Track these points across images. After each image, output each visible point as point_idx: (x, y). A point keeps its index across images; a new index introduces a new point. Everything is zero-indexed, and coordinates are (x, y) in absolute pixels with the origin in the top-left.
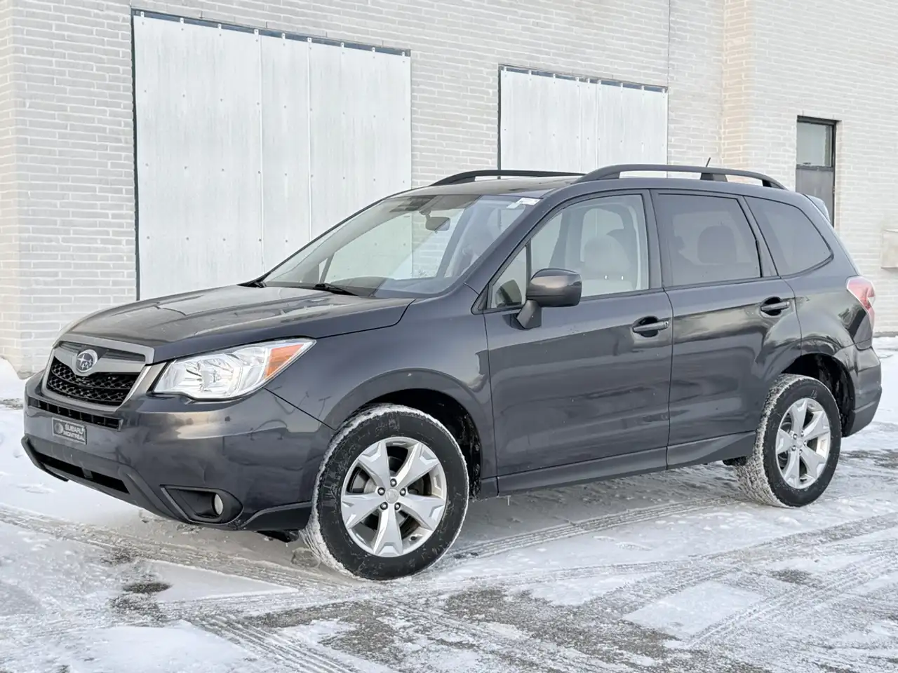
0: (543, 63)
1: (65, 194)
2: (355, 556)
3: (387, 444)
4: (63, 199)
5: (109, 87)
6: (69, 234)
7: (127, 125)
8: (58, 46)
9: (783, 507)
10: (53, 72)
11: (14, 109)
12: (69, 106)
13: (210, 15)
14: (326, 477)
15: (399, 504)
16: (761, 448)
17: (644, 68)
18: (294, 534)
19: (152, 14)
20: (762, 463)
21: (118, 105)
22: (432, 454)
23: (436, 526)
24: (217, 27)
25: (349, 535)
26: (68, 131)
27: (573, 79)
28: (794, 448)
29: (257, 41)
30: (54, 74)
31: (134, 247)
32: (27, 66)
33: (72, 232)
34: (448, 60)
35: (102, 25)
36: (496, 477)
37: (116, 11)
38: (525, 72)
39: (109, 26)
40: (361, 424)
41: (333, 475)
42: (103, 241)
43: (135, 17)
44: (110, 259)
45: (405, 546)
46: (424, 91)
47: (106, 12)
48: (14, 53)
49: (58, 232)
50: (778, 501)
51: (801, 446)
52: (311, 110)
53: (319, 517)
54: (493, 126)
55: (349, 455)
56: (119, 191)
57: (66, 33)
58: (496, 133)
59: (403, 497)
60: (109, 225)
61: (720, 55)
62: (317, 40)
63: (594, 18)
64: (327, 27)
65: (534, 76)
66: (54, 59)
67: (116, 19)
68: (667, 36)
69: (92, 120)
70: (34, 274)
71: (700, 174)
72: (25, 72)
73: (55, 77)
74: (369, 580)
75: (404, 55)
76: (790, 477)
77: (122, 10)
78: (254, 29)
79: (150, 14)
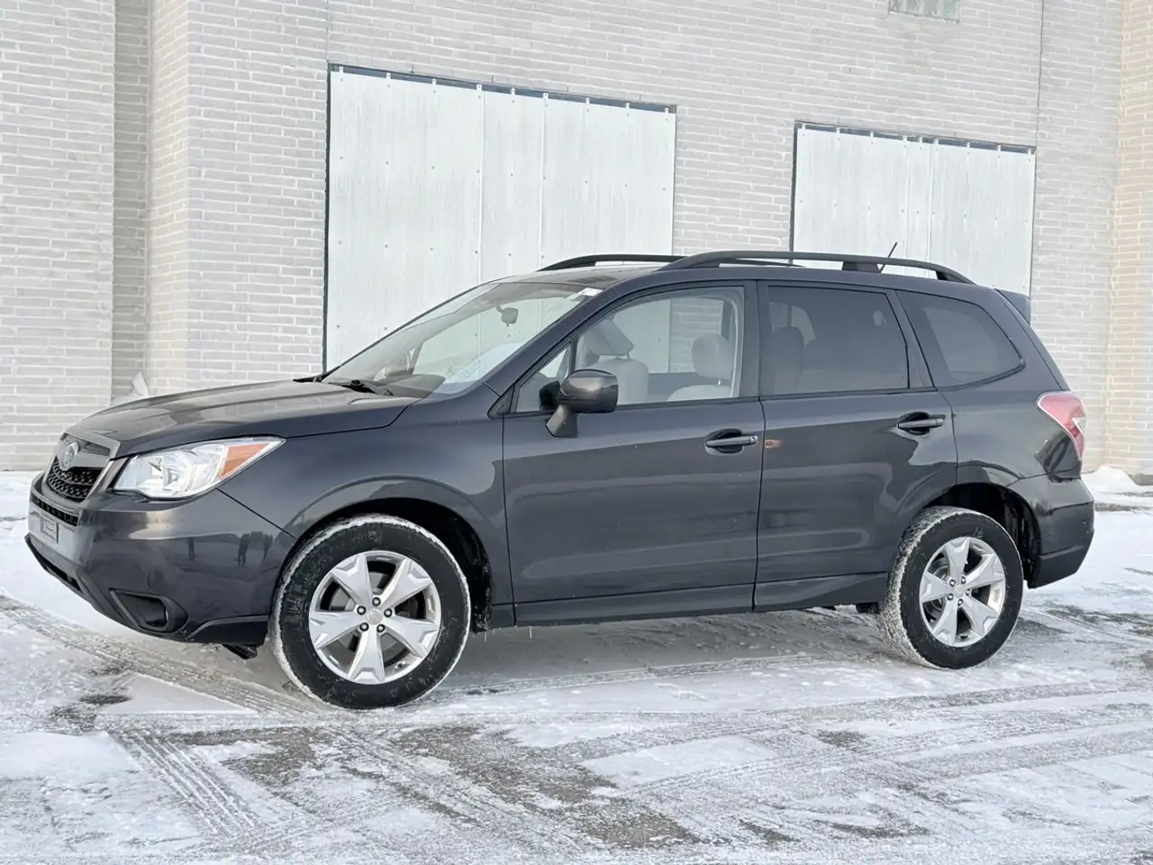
0: (856, 118)
1: (242, 275)
2: (323, 680)
3: (367, 558)
4: (241, 281)
5: (299, 154)
6: (246, 321)
7: (318, 196)
8: (240, 107)
9: (930, 667)
10: (234, 137)
11: (188, 178)
12: (250, 175)
13: (422, 69)
14: (290, 590)
15: (382, 625)
16: (898, 594)
17: (1001, 123)
18: (251, 650)
19: (354, 69)
20: (899, 612)
21: (309, 174)
22: (425, 573)
23: (427, 654)
24: (431, 82)
25: (317, 656)
26: (249, 203)
27: (900, 138)
28: (951, 597)
29: (480, 97)
30: (234, 139)
31: (321, 337)
32: (204, 130)
33: (249, 318)
34: (726, 116)
35: (292, 82)
36: (513, 604)
37: (310, 66)
38: (832, 130)
39: (302, 84)
40: (335, 535)
41: (298, 588)
42: (286, 330)
43: (332, 73)
44: (292, 350)
45: (387, 673)
46: (692, 155)
47: (298, 68)
48: (189, 115)
49: (231, 318)
50: (923, 659)
51: (962, 595)
52: (544, 178)
53: (281, 634)
54: (785, 196)
55: (318, 568)
56: (307, 272)
57: (250, 93)
58: (789, 207)
59: (388, 619)
60: (294, 311)
61: (1115, 106)
62: (554, 96)
63: (930, 61)
64: (570, 79)
65: (843, 135)
66: (235, 123)
67: (310, 75)
68: (1037, 83)
69: (278, 191)
70: (205, 365)
71: (842, 263)
72: (202, 136)
73: (236, 142)
74: (342, 708)
75: (667, 112)
76: (943, 631)
77: (318, 65)
78: (475, 84)
79: (350, 69)
